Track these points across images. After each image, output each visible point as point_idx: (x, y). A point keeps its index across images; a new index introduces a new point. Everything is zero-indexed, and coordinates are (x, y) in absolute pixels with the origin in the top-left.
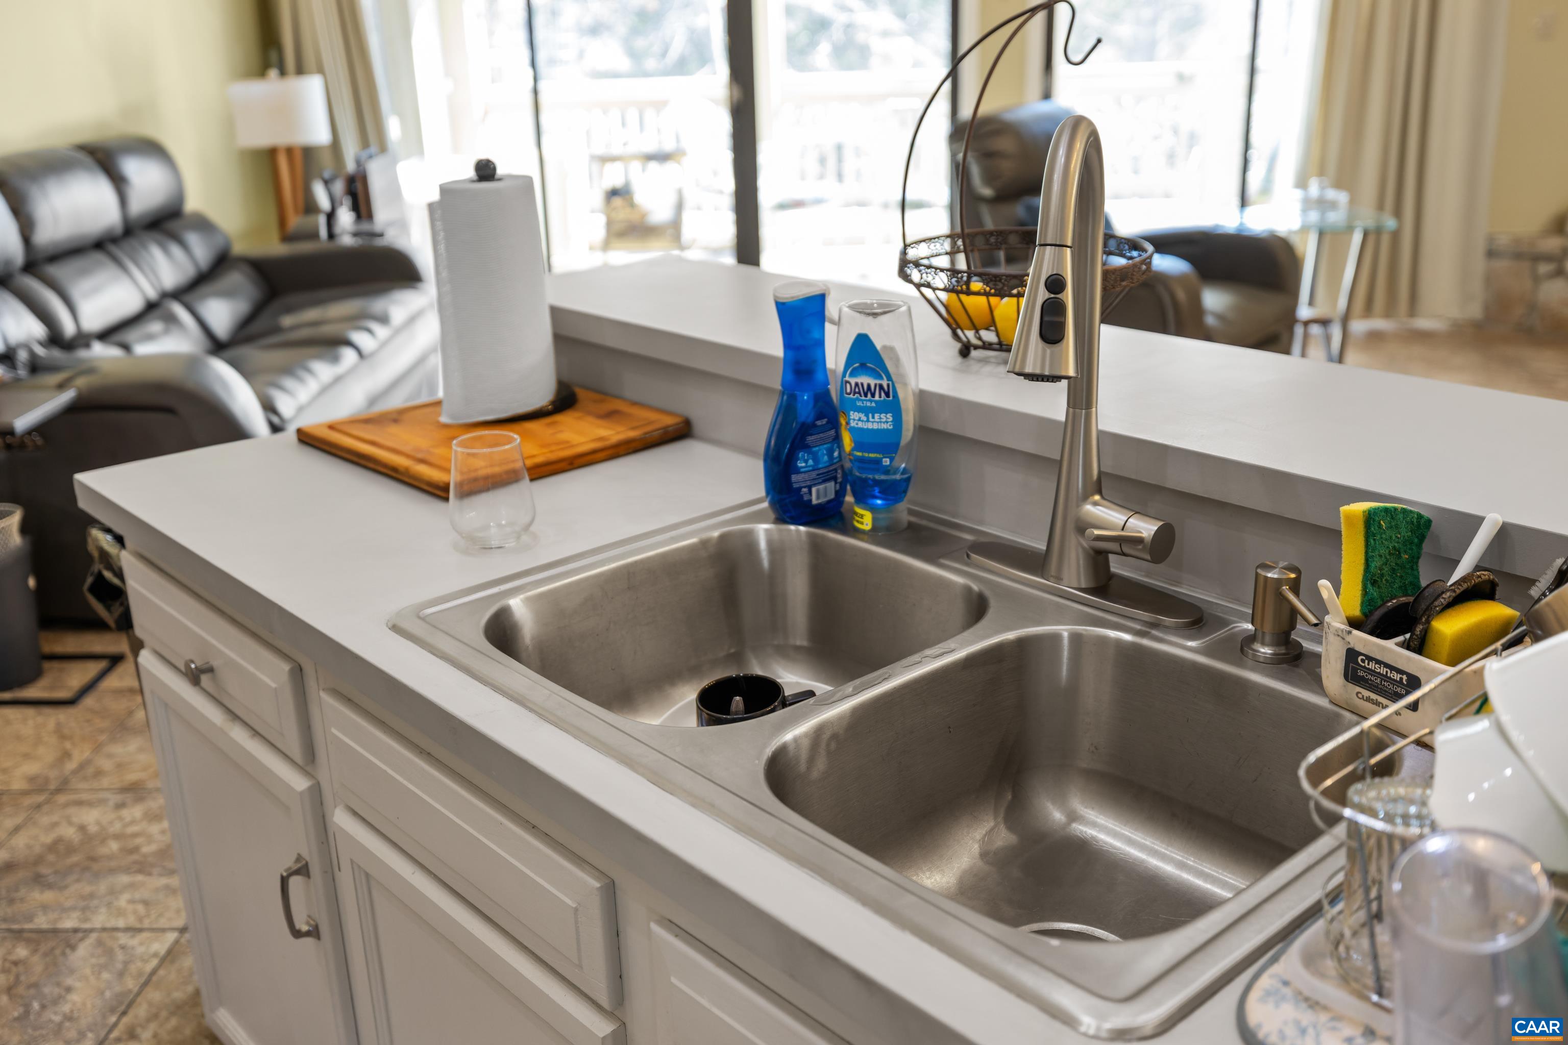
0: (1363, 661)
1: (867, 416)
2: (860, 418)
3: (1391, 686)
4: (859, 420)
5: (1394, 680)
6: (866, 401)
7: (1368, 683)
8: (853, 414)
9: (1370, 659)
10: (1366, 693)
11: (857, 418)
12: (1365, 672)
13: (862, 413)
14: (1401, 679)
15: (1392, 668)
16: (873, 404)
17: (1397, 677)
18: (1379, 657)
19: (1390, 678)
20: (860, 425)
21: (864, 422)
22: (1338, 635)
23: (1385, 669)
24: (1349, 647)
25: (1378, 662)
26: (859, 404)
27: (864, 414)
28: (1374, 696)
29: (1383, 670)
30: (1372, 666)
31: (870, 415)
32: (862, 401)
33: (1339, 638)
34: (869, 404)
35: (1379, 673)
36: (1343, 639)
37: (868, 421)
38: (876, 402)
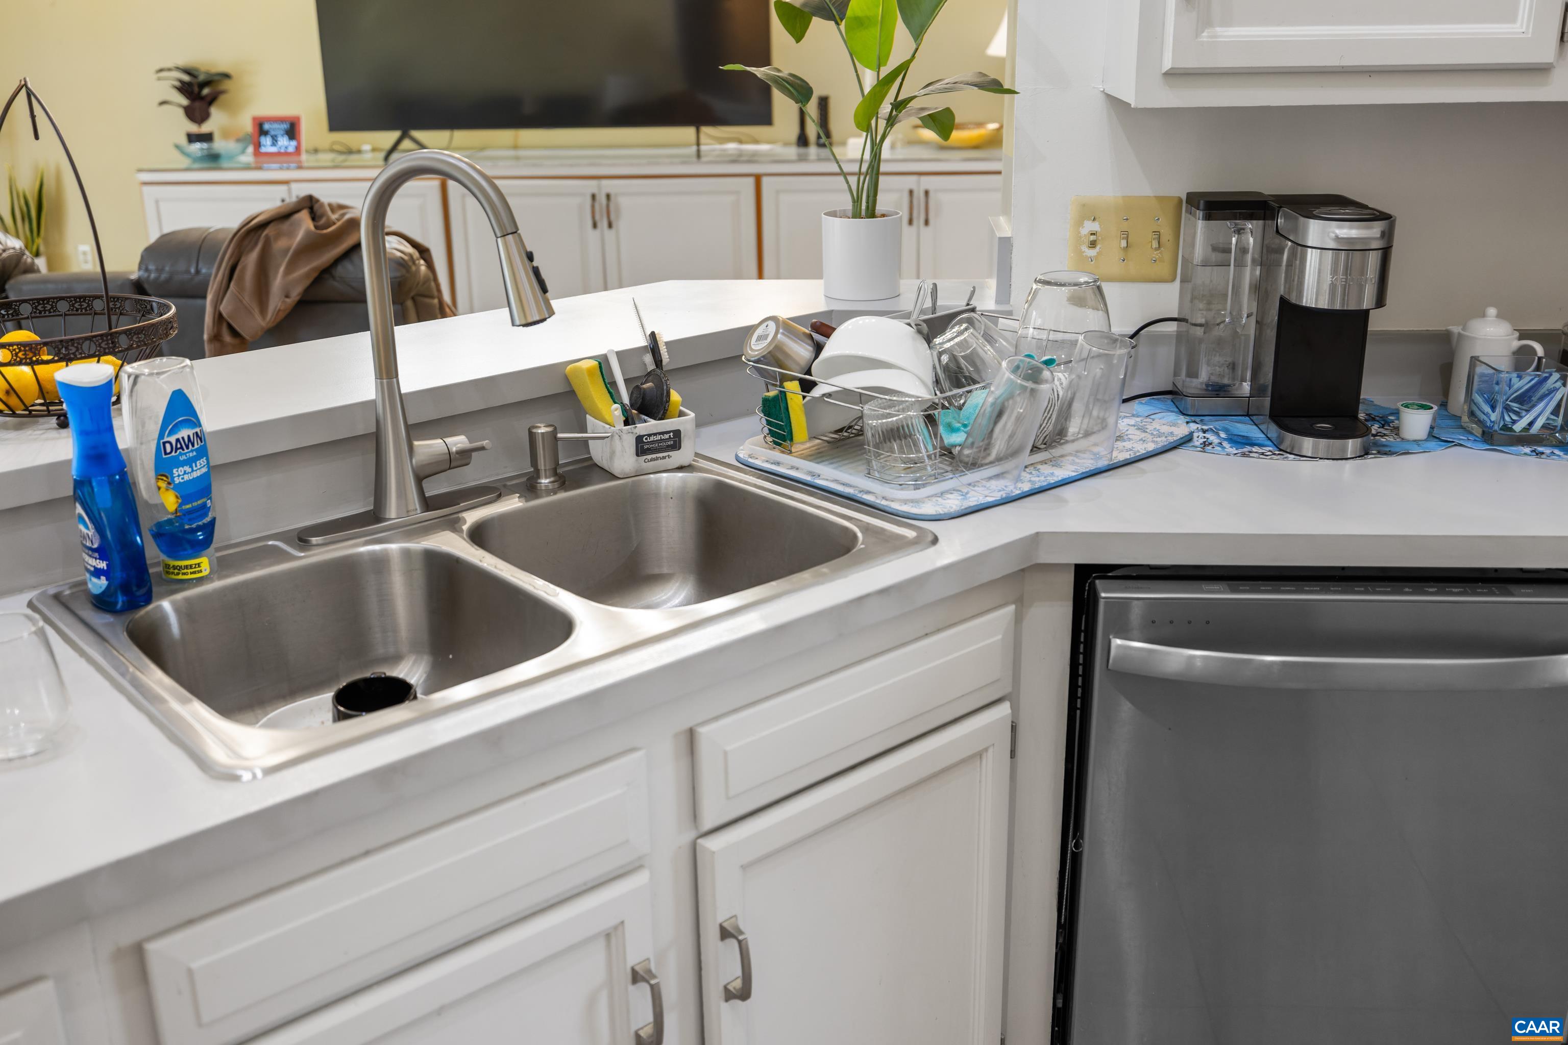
0: (646, 439)
1: (191, 467)
2: (185, 471)
3: (664, 444)
4: (185, 473)
5: (666, 439)
6: (189, 452)
7: (651, 450)
8: (177, 471)
9: (649, 435)
10: (649, 457)
11: (183, 473)
12: (648, 445)
13: (187, 466)
14: (670, 436)
15: (663, 433)
16: (195, 453)
17: (667, 436)
18: (655, 431)
19: (664, 439)
20: (186, 477)
21: (189, 474)
22: (629, 433)
23: (660, 436)
24: (637, 435)
25: (655, 434)
26: (181, 459)
27: (188, 466)
28: (654, 456)
29: (658, 437)
30: (652, 439)
31: (194, 465)
32: (185, 454)
33: (631, 434)
34: (191, 455)
35: (657, 440)
36: (632, 433)
37: (193, 471)
38: (196, 450)
